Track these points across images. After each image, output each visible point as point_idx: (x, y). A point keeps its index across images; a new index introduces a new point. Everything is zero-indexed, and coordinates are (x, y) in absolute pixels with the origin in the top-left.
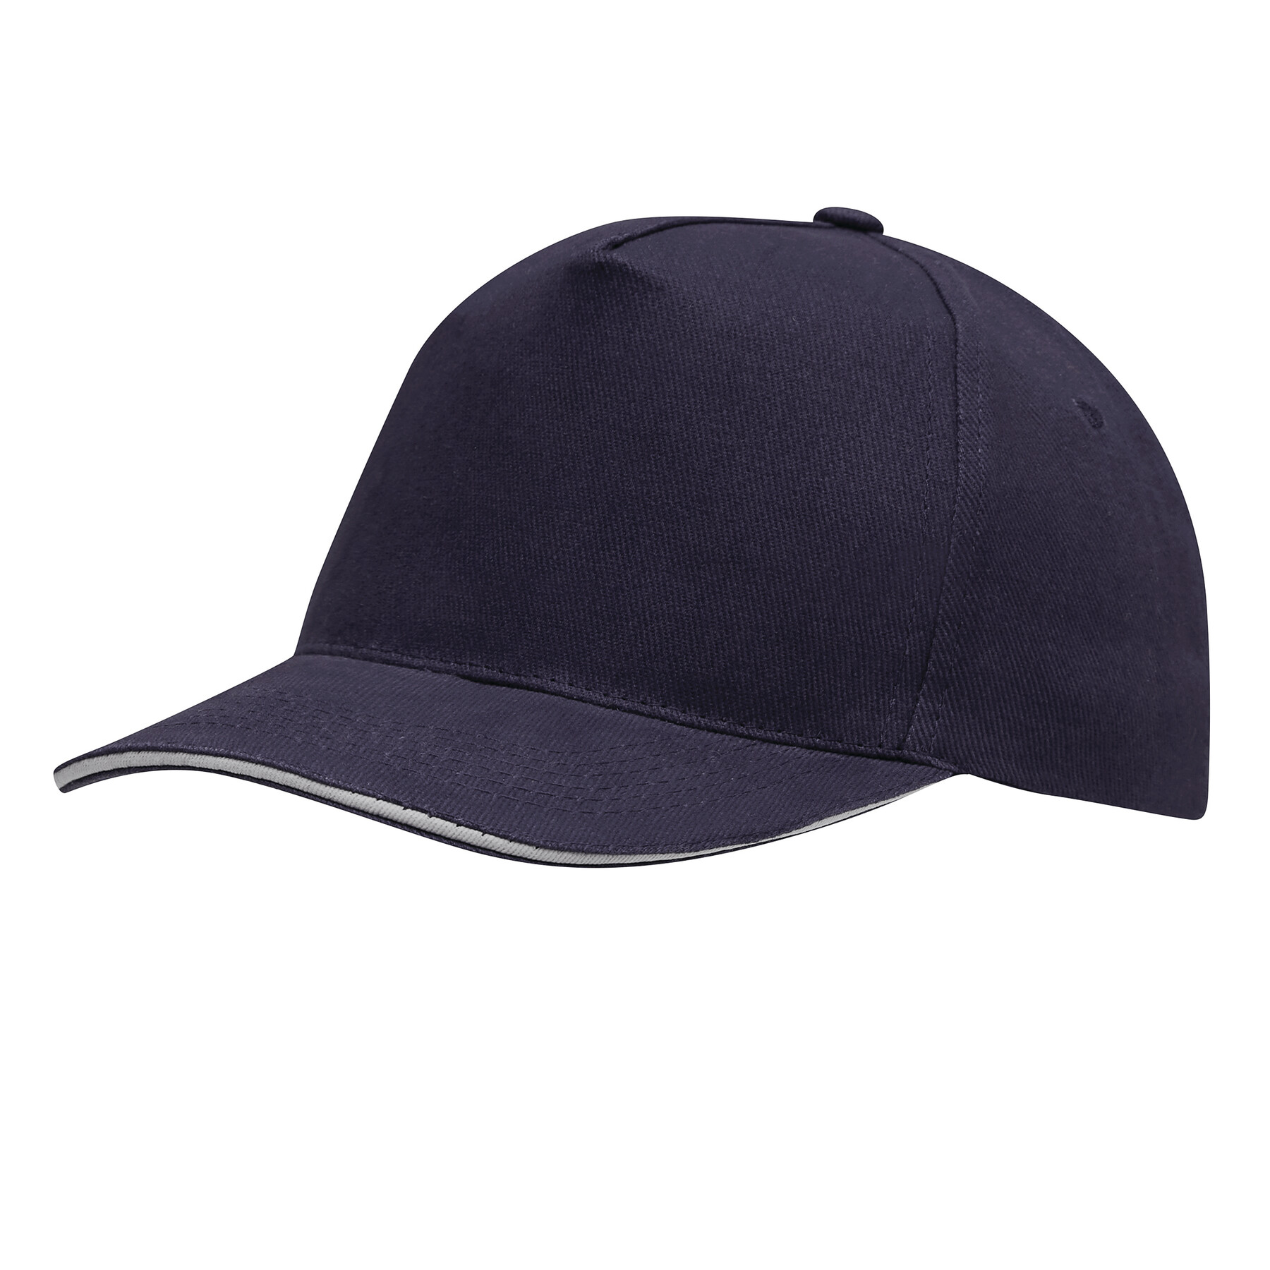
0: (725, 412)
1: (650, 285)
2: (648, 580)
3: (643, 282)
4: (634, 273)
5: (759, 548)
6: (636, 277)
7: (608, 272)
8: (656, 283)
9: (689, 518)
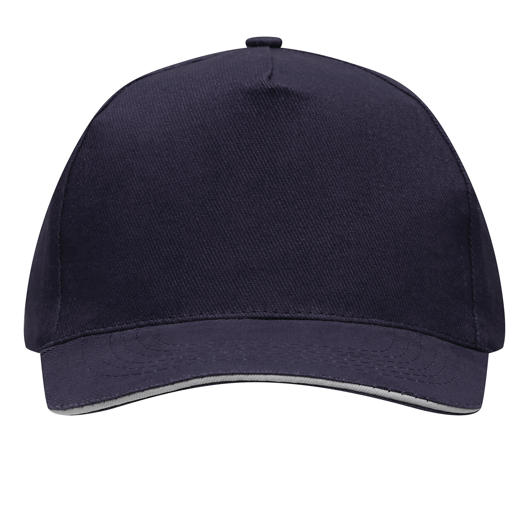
0: (357, 160)
1: (302, 97)
2: (346, 254)
3: (298, 96)
4: (292, 92)
5: (397, 229)
6: (293, 94)
7: (277, 93)
8: (305, 96)
9: (358, 218)
